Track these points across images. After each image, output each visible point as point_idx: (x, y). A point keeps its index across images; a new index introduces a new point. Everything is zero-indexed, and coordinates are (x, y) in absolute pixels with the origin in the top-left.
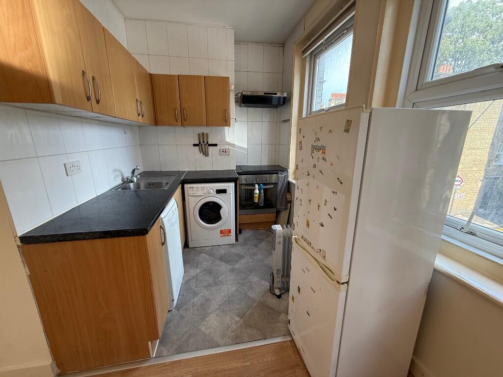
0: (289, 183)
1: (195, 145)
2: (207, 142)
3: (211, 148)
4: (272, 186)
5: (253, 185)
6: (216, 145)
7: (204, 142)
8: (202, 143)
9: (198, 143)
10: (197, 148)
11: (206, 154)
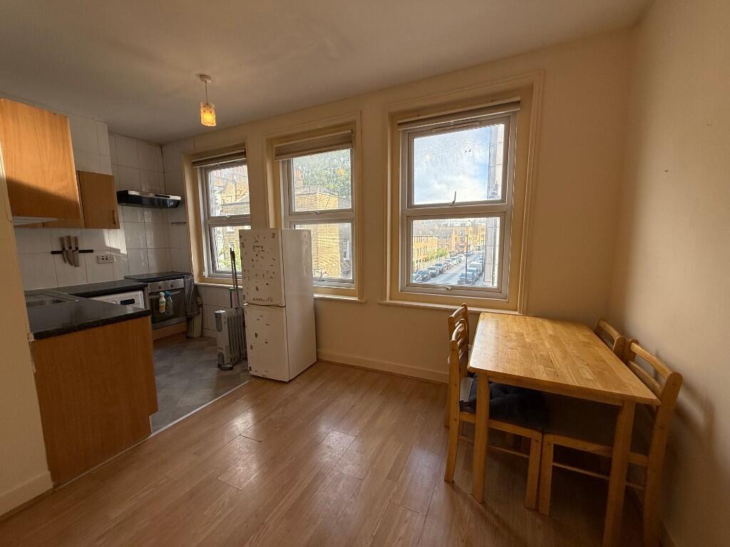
0: (196, 287)
1: (53, 253)
2: (77, 248)
3: (81, 255)
4: (179, 292)
5: (158, 293)
6: (92, 251)
7: (70, 248)
8: (67, 249)
9: (60, 249)
10: (58, 257)
11: (74, 263)
